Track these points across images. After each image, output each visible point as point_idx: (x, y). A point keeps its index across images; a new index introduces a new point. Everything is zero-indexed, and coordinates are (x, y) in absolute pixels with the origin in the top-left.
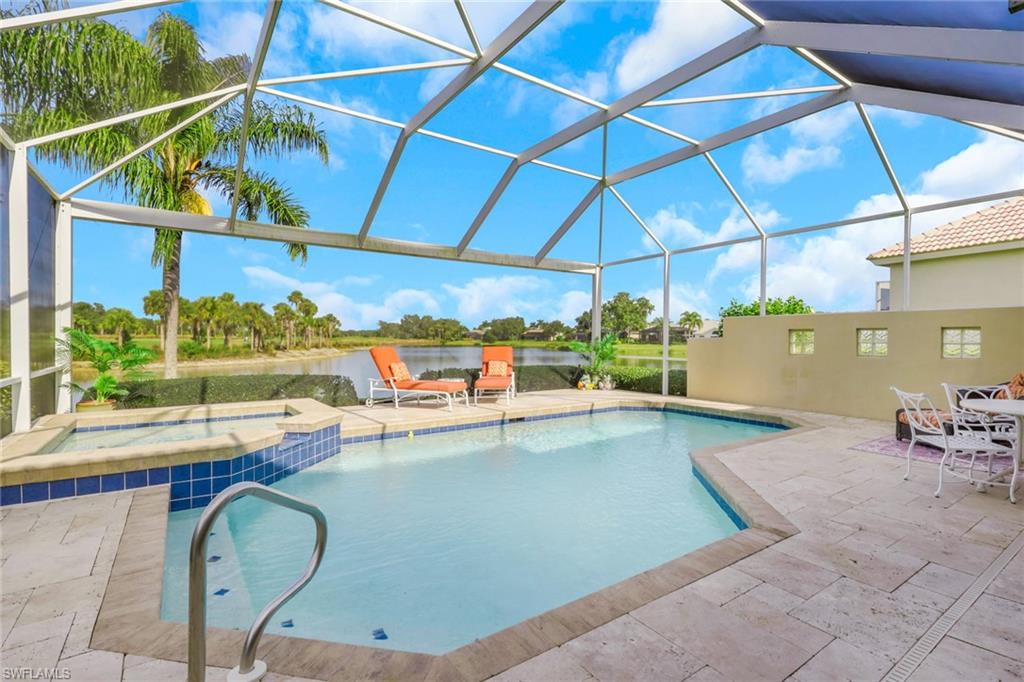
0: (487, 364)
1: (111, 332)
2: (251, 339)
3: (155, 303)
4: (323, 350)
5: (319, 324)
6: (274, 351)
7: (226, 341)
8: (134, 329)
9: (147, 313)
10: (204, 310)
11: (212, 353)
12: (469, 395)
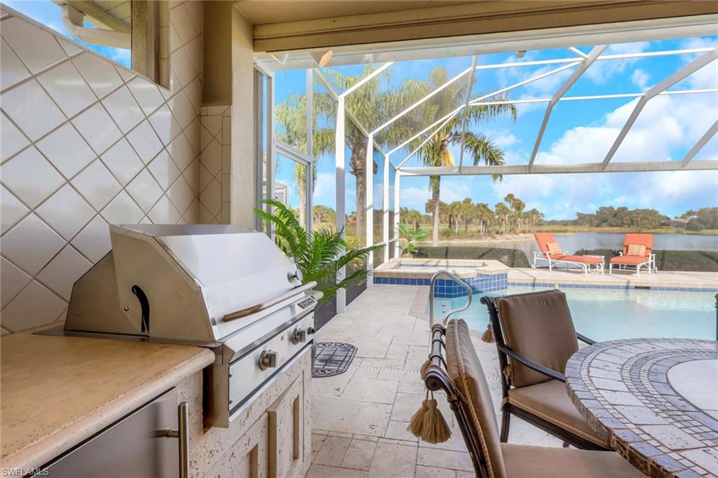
0: (627, 247)
1: (410, 223)
2: (481, 227)
3: (430, 206)
4: (528, 235)
5: (527, 215)
6: (495, 235)
7: (466, 227)
8: (421, 221)
9: (427, 212)
11: (459, 236)
12: (605, 268)
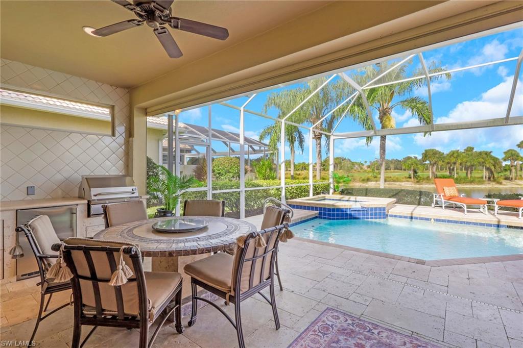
3: (426, 156)
6: (503, 181)
10: (452, 158)
